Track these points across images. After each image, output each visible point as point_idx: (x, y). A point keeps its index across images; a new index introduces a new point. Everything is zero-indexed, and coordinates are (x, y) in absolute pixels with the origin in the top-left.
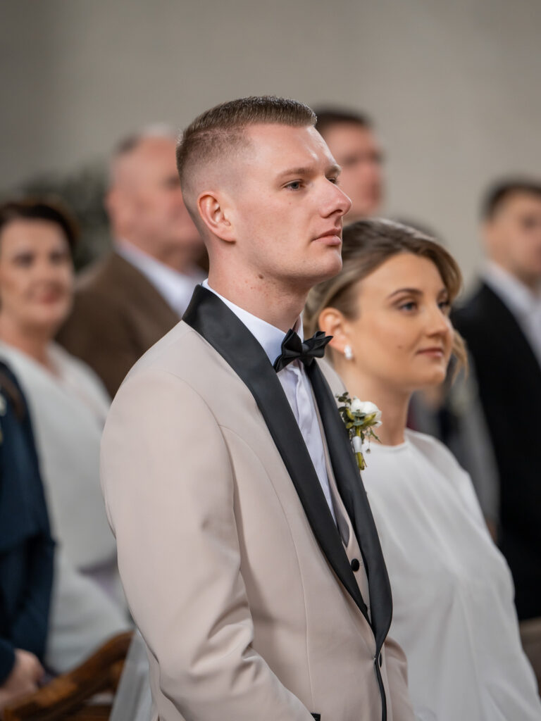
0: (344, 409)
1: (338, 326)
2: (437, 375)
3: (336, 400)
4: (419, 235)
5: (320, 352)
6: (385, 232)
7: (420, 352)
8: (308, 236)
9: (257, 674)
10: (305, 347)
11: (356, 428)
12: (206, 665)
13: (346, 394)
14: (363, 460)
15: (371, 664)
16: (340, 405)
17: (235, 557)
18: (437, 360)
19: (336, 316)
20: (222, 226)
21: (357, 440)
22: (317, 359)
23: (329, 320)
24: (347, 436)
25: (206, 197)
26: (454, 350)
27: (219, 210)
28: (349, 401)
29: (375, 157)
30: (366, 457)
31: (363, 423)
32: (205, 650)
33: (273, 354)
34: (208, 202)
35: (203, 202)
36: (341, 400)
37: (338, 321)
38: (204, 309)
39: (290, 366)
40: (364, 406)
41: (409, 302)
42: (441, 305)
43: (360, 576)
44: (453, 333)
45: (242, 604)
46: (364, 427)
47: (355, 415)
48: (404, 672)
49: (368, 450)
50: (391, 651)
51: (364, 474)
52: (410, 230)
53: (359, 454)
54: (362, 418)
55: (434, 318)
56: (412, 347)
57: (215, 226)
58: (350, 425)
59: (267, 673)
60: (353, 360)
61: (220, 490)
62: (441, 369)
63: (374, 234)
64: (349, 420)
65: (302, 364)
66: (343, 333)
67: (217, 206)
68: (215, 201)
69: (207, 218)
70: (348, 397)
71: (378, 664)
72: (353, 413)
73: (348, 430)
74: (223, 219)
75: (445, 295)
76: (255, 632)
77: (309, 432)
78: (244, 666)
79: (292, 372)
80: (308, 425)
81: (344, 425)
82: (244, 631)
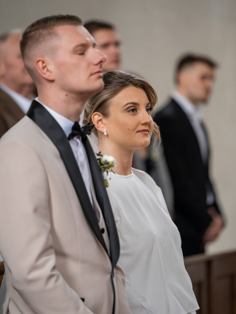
0: (99, 159)
1: (100, 120)
2: (146, 142)
3: (96, 155)
4: (137, 78)
5: (89, 132)
6: (121, 76)
7: (138, 132)
8: (89, 73)
9: (57, 280)
10: (82, 130)
11: (105, 168)
12: (34, 275)
13: (100, 152)
14: (108, 183)
15: (109, 276)
16: (98, 157)
17: (48, 225)
18: (146, 135)
19: (100, 116)
20: (48, 73)
21: (105, 173)
22: (87, 136)
23: (96, 117)
24: (100, 171)
25: (39, 61)
26: (154, 130)
27: (45, 66)
28: (102, 156)
29: (117, 44)
30: (109, 181)
31: (108, 166)
32: (34, 268)
33: (68, 133)
34: (40, 63)
35: (38, 63)
36: (98, 155)
37: (100, 118)
38: (36, 111)
39: (75, 138)
40: (108, 158)
41: (133, 109)
42: (147, 110)
43: (105, 235)
44: (153, 123)
45: (51, 247)
46: (108, 168)
47: (104, 162)
48: (124, 281)
49: (110, 179)
50: (119, 272)
51: (108, 189)
52: (133, 76)
53: (106, 180)
54: (108, 164)
55: (144, 116)
56: (135, 129)
57: (44, 74)
58: (102, 167)
59: (61, 280)
60: (107, 135)
61: (42, 195)
62: (148, 139)
63: (117, 78)
64: (102, 164)
65: (81, 138)
66: (102, 123)
67: (44, 65)
68: (43, 62)
69: (40, 70)
70: (101, 154)
71: (112, 277)
72: (104, 161)
73: (101, 169)
74: (48, 70)
75: (150, 105)
76: (57, 261)
77: (83, 169)
78: (51, 276)
79: (76, 141)
80: (83, 166)
81: (99, 167)
82: (51, 260)
